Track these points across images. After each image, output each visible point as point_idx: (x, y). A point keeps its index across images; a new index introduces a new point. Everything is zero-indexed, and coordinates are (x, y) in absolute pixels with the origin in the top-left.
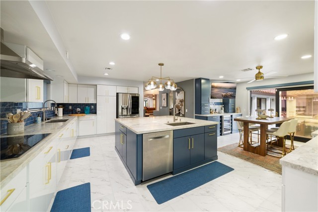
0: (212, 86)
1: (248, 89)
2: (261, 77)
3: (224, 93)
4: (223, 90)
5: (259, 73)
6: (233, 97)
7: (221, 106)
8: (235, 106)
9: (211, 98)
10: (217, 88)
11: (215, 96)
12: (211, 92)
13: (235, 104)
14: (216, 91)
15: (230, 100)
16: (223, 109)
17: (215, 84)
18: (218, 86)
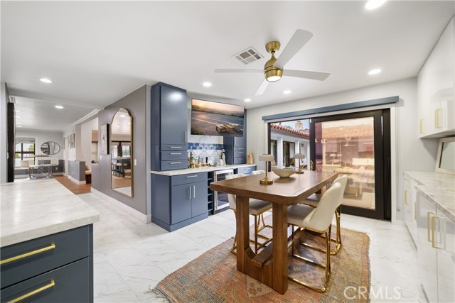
0: (193, 107)
1: (265, 119)
2: (277, 69)
3: (221, 123)
4: (218, 118)
5: (273, 59)
6: (240, 132)
7: (219, 151)
8: (245, 151)
9: (192, 133)
10: (204, 111)
11: (200, 129)
12: (192, 120)
13: (245, 147)
14: (202, 118)
15: (236, 138)
16: (224, 156)
17: (201, 104)
18: (207, 109)
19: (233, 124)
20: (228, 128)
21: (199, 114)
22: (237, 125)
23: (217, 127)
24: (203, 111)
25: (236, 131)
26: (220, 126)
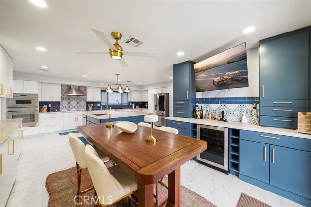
4: (213, 72)
18: (203, 67)
19: (231, 73)
20: (226, 79)
21: (199, 75)
22: (237, 72)
23: (214, 82)
24: (201, 71)
25: (237, 80)
26: (216, 79)
